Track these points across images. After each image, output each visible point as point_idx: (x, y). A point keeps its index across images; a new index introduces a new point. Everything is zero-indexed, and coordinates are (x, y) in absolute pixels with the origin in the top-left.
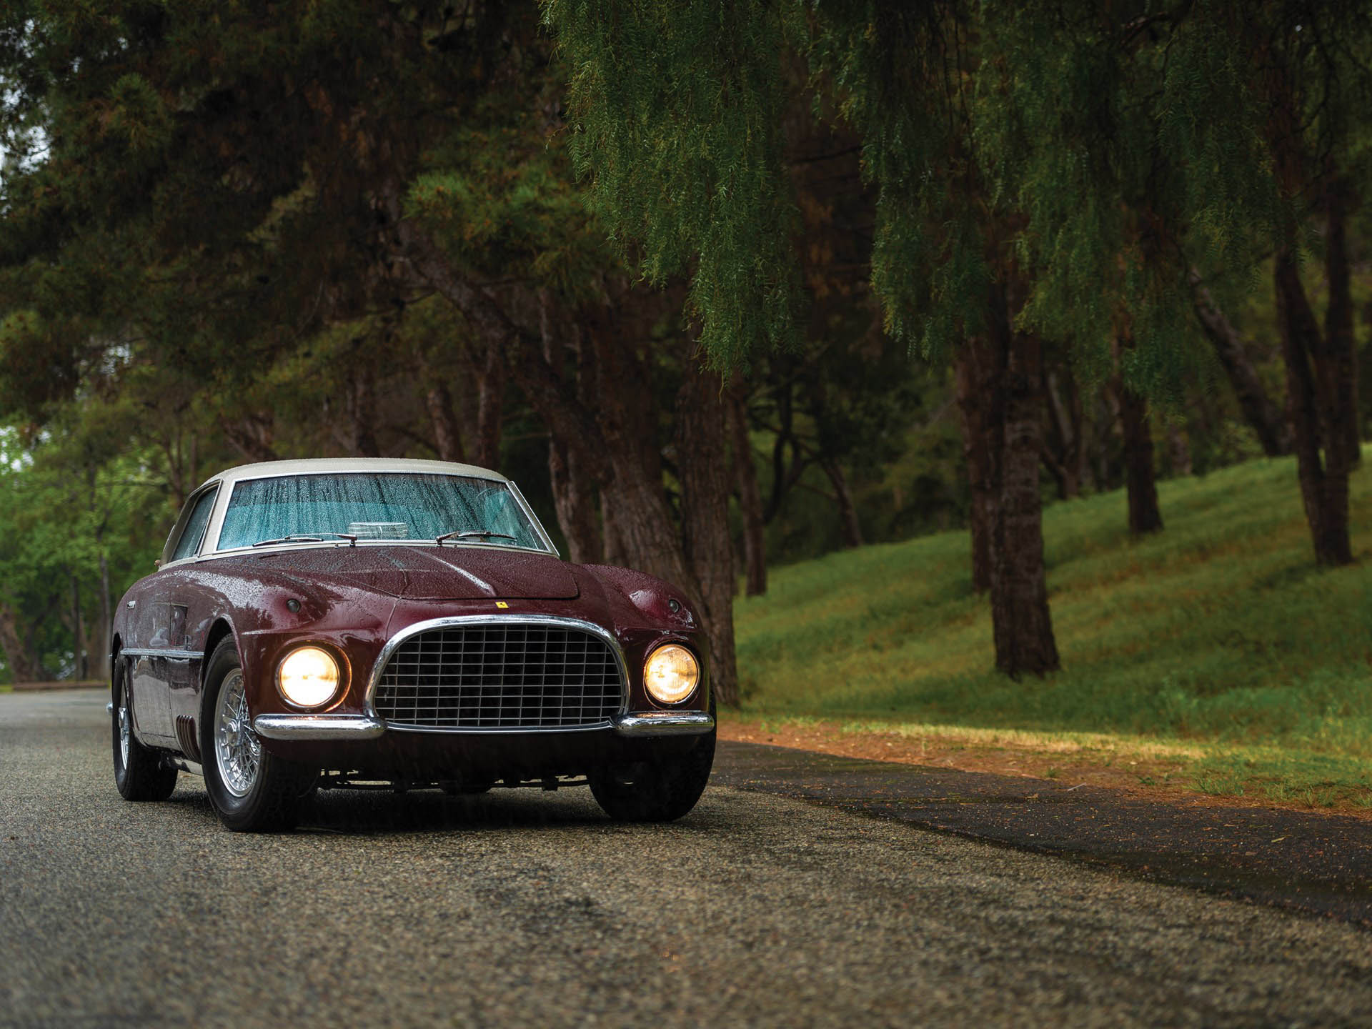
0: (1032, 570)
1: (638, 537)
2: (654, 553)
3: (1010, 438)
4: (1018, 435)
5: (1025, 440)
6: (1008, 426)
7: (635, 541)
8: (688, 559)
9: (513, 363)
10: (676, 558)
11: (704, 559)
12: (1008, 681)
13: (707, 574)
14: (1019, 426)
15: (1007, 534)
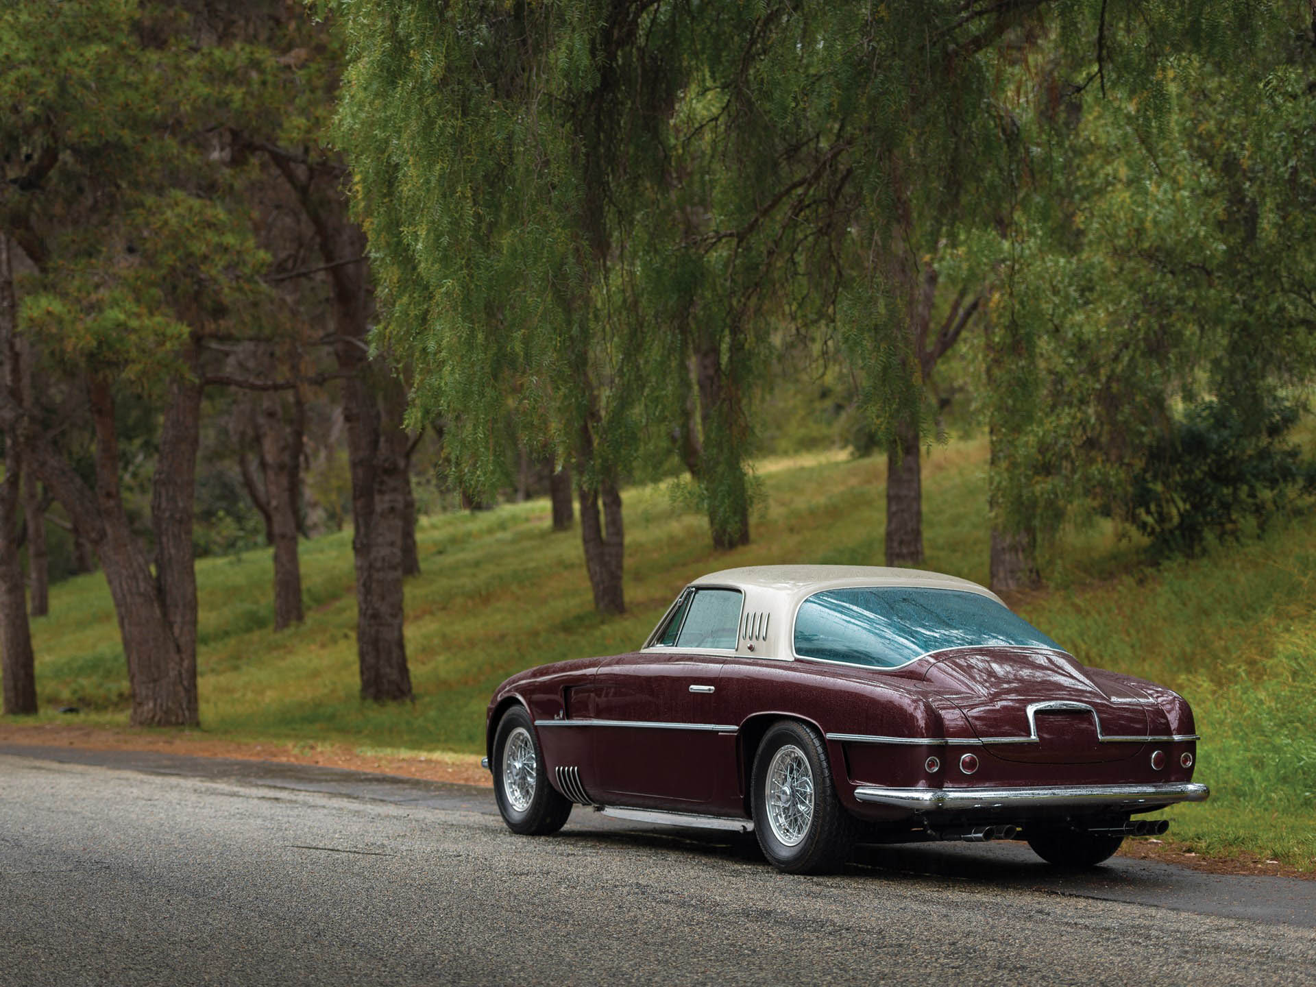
0: (394, 616)
1: (125, 587)
2: (139, 600)
3: (379, 507)
4: (386, 506)
5: (392, 509)
6: (377, 498)
7: (122, 590)
8: (163, 605)
9: (22, 439)
10: (156, 605)
11: (177, 606)
12: (375, 706)
13: (178, 619)
14: (387, 498)
15: (374, 585)
